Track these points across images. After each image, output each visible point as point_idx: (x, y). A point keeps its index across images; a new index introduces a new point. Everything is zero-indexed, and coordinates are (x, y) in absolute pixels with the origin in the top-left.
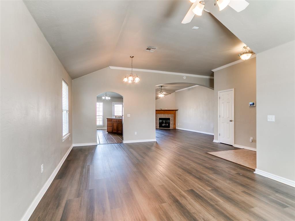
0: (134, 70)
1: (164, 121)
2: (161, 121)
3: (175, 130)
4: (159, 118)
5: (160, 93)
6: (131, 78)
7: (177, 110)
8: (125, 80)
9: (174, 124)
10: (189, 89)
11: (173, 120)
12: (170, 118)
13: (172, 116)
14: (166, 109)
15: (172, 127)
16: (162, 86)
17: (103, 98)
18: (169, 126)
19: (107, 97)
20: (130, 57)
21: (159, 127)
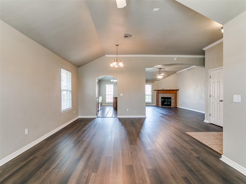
0: (118, 56)
1: (166, 100)
2: (163, 100)
3: (176, 108)
4: (161, 97)
5: (158, 75)
6: (115, 63)
7: (178, 90)
8: (112, 65)
9: (175, 103)
10: (189, 70)
11: (174, 99)
12: (171, 98)
13: (173, 95)
14: (168, 89)
15: (173, 105)
16: (160, 69)
17: (112, 80)
18: (170, 105)
19: (115, 80)
20: (116, 45)
21: (162, 105)
